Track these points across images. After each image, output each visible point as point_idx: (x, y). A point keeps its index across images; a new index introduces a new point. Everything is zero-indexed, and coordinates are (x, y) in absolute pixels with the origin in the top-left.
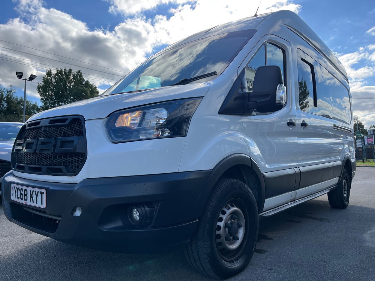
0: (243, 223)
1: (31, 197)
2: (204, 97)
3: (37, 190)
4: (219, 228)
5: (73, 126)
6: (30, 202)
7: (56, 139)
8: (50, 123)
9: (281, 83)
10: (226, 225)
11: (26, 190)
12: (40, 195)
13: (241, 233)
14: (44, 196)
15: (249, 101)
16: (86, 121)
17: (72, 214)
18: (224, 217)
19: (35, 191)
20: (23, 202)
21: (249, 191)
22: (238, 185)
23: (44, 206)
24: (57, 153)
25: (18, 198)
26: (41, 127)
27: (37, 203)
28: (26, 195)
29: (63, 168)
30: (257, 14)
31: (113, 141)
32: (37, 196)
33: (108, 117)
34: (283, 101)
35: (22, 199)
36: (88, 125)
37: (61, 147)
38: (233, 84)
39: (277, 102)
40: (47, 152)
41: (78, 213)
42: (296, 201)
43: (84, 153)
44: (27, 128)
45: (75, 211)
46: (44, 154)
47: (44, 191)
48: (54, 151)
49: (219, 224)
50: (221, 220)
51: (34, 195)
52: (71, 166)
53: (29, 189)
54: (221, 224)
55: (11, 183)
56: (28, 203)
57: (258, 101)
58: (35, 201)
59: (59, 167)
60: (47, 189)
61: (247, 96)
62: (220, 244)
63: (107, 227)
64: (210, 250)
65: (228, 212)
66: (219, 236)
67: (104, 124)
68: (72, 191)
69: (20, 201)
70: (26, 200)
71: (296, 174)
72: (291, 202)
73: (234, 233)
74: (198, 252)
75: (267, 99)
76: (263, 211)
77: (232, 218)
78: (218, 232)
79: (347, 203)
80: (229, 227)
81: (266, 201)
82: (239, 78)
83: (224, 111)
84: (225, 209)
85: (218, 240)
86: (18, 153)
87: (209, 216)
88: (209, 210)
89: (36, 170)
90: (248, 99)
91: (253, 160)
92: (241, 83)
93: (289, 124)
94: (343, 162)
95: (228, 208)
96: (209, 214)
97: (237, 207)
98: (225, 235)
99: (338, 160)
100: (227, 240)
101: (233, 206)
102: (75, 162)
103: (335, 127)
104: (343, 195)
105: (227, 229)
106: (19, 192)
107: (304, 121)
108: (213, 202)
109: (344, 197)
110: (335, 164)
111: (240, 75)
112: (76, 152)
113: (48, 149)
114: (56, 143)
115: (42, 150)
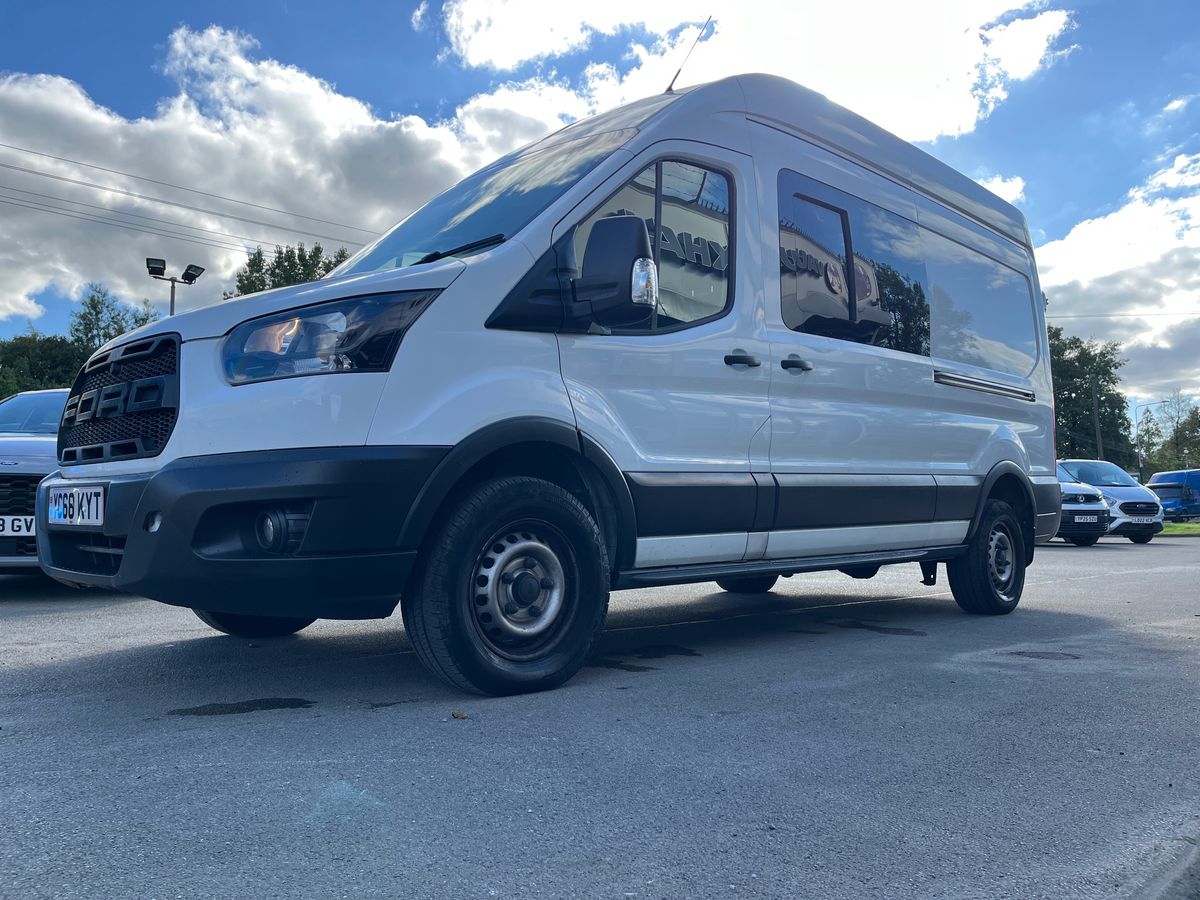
0: (559, 580)
1: (80, 506)
2: (443, 289)
3: (90, 491)
4: (484, 580)
6: (79, 518)
7: (130, 384)
8: (125, 353)
9: (645, 256)
10: (503, 578)
11: (72, 495)
12: (94, 499)
13: (552, 603)
14: (101, 499)
15: (575, 300)
16: (184, 342)
17: (146, 527)
18: (500, 559)
19: (87, 494)
20: (67, 521)
21: (576, 509)
22: (540, 490)
23: (100, 522)
24: (131, 415)
25: (60, 517)
26: (109, 365)
27: (89, 518)
28: (71, 506)
29: (138, 441)
30: (674, 88)
31: (232, 381)
32: (89, 502)
33: (227, 333)
34: (652, 297)
35: (65, 516)
36: (185, 351)
37: (138, 399)
38: (534, 262)
39: (635, 300)
40: (116, 414)
41: (156, 527)
43: (175, 409)
44: (87, 370)
45: (153, 523)
46: (110, 419)
47: (100, 490)
48: (125, 410)
49: (484, 572)
50: (490, 563)
51: (85, 502)
52: (154, 439)
53: (76, 492)
54: (491, 573)
55: (48, 488)
56: (78, 521)
57: (594, 299)
58: (86, 515)
59: (132, 441)
60: (106, 487)
61: (570, 287)
62: (488, 617)
63: (210, 552)
64: (448, 621)
65: (511, 549)
66: (484, 599)
67: (219, 349)
68: (147, 482)
69: (62, 521)
70: (71, 517)
71: (757, 489)
72: (749, 561)
73: (526, 598)
74: (424, 626)
75: (613, 293)
76: (637, 566)
77: (526, 565)
78: (481, 591)
79: (1011, 599)
80: (516, 583)
81: (640, 540)
82: (553, 247)
83: (501, 320)
84: (504, 542)
85: (482, 609)
86: (71, 428)
87: (449, 547)
88: (451, 533)
89: (94, 455)
90: (571, 296)
91: (586, 436)
92: (556, 258)
93: (729, 360)
94: (983, 480)
95: (513, 541)
96: (448, 544)
97: (542, 542)
98: (504, 601)
99: (960, 473)
100: (508, 611)
101: (529, 538)
102: (162, 429)
103: (942, 380)
104: (992, 574)
105: (510, 588)
106: (61, 502)
107: (797, 356)
108: (462, 519)
109: (995, 581)
110: (943, 481)
111: (558, 241)
112: (163, 406)
113: (114, 409)
114: (129, 392)
115: (106, 410)
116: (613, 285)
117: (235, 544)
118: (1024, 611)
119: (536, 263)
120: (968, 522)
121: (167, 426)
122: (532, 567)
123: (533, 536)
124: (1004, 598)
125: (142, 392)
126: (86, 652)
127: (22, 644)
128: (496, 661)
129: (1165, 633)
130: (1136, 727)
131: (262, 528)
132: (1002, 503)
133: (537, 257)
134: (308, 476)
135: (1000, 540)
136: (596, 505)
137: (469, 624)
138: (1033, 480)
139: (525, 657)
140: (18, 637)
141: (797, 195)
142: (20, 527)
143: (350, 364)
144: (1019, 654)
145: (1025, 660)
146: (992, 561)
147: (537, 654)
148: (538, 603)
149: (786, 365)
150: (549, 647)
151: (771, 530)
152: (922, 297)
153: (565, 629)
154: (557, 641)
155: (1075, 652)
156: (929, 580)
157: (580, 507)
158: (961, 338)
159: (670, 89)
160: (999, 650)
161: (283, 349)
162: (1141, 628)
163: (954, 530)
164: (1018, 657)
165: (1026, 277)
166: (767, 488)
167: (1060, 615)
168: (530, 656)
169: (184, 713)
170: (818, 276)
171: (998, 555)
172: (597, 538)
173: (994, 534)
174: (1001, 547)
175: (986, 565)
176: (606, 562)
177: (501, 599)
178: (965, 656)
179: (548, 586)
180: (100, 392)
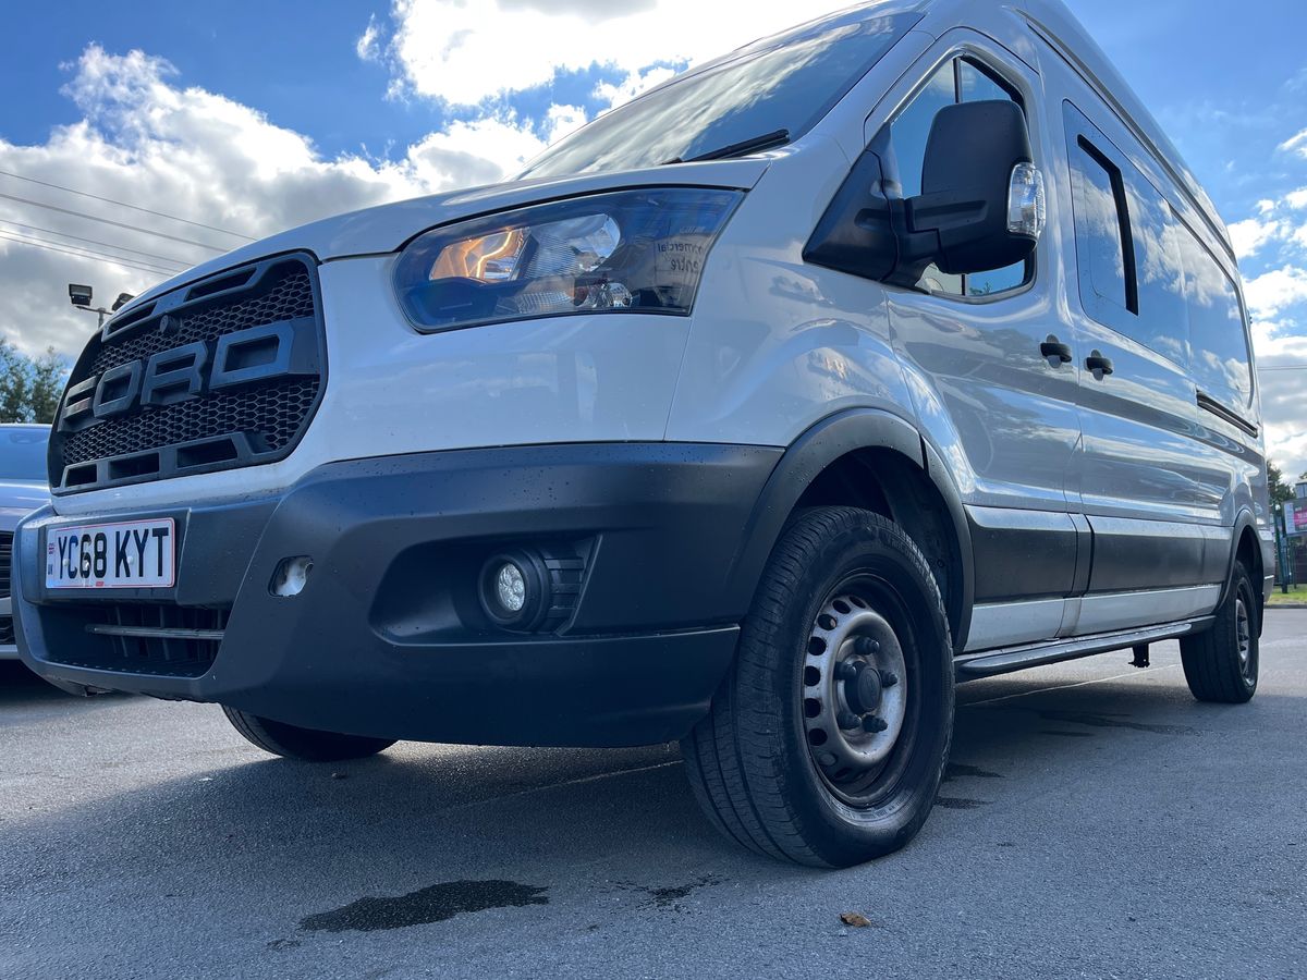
0: (898, 669)
1: (121, 556)
2: (749, 189)
3: (141, 527)
4: (813, 676)
5: (272, 296)
6: (118, 575)
7: (211, 346)
8: (189, 298)
9: (1025, 160)
10: (838, 671)
11: (101, 537)
12: (152, 542)
13: (893, 707)
14: (169, 541)
15: (910, 230)
16: (321, 263)
17: (273, 586)
18: (831, 640)
19: (136, 532)
20: (92, 582)
22: (877, 528)
23: (167, 580)
24: (214, 396)
25: (72, 575)
26: (159, 319)
27: (141, 575)
28: (101, 555)
29: (238, 438)
31: (421, 326)
32: (141, 548)
33: (401, 249)
34: (1032, 224)
35: (86, 574)
36: (329, 276)
37: (230, 366)
38: (848, 168)
39: (1012, 228)
40: (180, 397)
41: (293, 586)
42: (1080, 639)
43: (317, 377)
44: (106, 337)
45: (285, 579)
46: (166, 407)
47: (169, 524)
48: (205, 385)
49: (812, 660)
50: (818, 647)
51: (131, 548)
52: (267, 432)
53: (110, 531)
54: (822, 662)
55: (43, 531)
56: (110, 581)
57: (944, 227)
58: (134, 570)
59: (223, 437)
60: (178, 518)
61: (903, 210)
62: (820, 736)
63: (405, 630)
64: (783, 748)
65: (845, 623)
66: (813, 707)
67: (389, 274)
68: (274, 505)
69: (78, 583)
70: (100, 574)
71: (1076, 538)
72: (1063, 638)
73: (867, 703)
74: (738, 754)
75: (982, 216)
76: (969, 647)
77: (858, 649)
78: (810, 692)
79: (1253, 683)
80: (848, 678)
81: (975, 608)
82: (868, 152)
83: (820, 254)
84: (833, 612)
85: (816, 723)
87: (778, 620)
88: (778, 598)
90: (904, 224)
91: (928, 444)
92: (879, 164)
93: (1045, 350)
95: (843, 609)
96: (775, 614)
97: (877, 610)
98: (836, 709)
99: (1215, 523)
100: (845, 725)
101: (862, 605)
102: (283, 415)
104: (1237, 649)
105: (842, 684)
106: (76, 550)
107: (1100, 353)
108: (792, 574)
109: (1241, 660)
111: (872, 141)
112: (290, 373)
113: (183, 386)
114: (211, 356)
115: (162, 392)
116: (978, 205)
119: (852, 169)
120: (1220, 587)
121: (294, 409)
122: (864, 652)
123: (867, 601)
125: (242, 353)
131: (493, 587)
132: (1242, 565)
133: (852, 163)
137: (804, 749)
138: (1260, 535)
139: (866, 798)
143: (625, 300)
146: (1237, 635)
149: (1090, 364)
150: (891, 781)
166: (1084, 538)
168: (871, 796)
179: (885, 684)
180: (145, 363)
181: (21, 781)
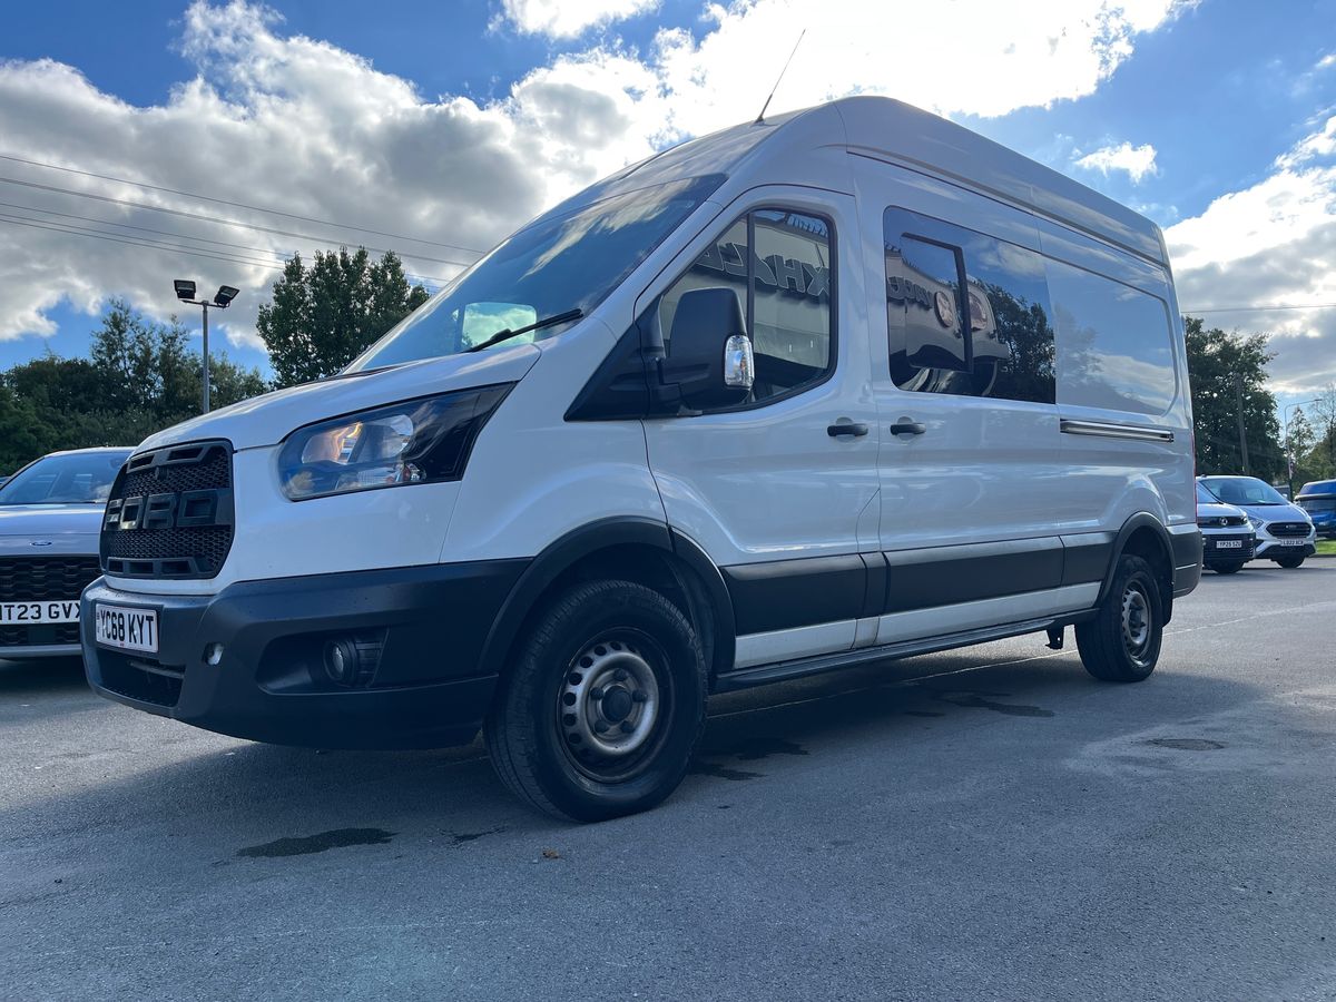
0: (652, 691)
1: (131, 630)
2: (517, 382)
3: (141, 613)
4: (571, 699)
5: (213, 464)
6: (130, 641)
7: (179, 495)
8: (171, 458)
9: (739, 333)
10: (592, 694)
11: (121, 615)
12: (146, 623)
14: (154, 624)
15: (662, 383)
16: (236, 452)
17: (206, 658)
18: (587, 674)
19: (138, 616)
20: (117, 643)
21: (669, 613)
23: (154, 648)
24: (182, 529)
25: (109, 637)
26: (154, 468)
27: (141, 643)
28: (122, 627)
29: (191, 561)
31: (291, 496)
32: (141, 626)
33: (283, 441)
34: (747, 378)
35: (115, 638)
36: (238, 462)
37: (188, 514)
38: (615, 342)
39: (729, 382)
41: (216, 658)
42: (887, 647)
43: (229, 526)
44: (129, 471)
45: (213, 654)
46: (159, 531)
47: (153, 614)
48: (175, 524)
49: (572, 689)
50: (577, 679)
51: (136, 625)
52: (208, 557)
53: (126, 612)
54: (579, 690)
55: (94, 602)
56: (127, 644)
57: (683, 381)
58: (138, 639)
59: (184, 559)
60: (158, 609)
61: (655, 368)
62: (577, 737)
63: (276, 686)
64: (535, 747)
65: (599, 662)
66: (572, 719)
67: (275, 459)
68: (201, 610)
69: (111, 642)
70: (122, 639)
71: (866, 571)
72: (858, 649)
73: (617, 713)
74: (509, 753)
75: (707, 374)
76: (736, 666)
77: (615, 678)
78: (569, 710)
79: (1146, 664)
80: (607, 698)
81: (740, 640)
82: (636, 324)
83: (582, 410)
84: (592, 655)
85: (570, 730)
86: (114, 533)
87: (533, 667)
88: (534, 652)
89: (143, 570)
90: (657, 379)
91: (677, 532)
92: (638, 336)
93: (833, 431)
94: (1115, 536)
95: (602, 652)
96: (532, 663)
97: (633, 651)
98: (594, 720)
99: (1090, 529)
100: (598, 730)
101: (618, 648)
102: (216, 547)
103: (1069, 429)
104: (1126, 638)
105: (600, 703)
106: (110, 621)
107: (908, 419)
108: (546, 635)
109: (1128, 645)
110: (1070, 541)
111: (641, 315)
112: (217, 523)
113: (163, 521)
114: (178, 504)
115: (153, 522)
116: (703, 367)
117: (303, 677)
118: (1162, 675)
119: (618, 343)
120: (1099, 584)
121: (222, 544)
122: (623, 679)
123: (623, 645)
124: (1139, 663)
125: (193, 506)
126: (141, 767)
127: (70, 755)
128: (587, 783)
129: (1318, 706)
130: (1285, 853)
131: (331, 658)
132: (1136, 559)
133: (619, 335)
134: (376, 602)
135: (1135, 599)
136: (690, 601)
137: (557, 748)
138: (1171, 529)
139: (617, 777)
140: (66, 745)
141: (906, 235)
142: (57, 613)
143: (419, 474)
144: (1157, 742)
145: (1165, 752)
146: (1125, 624)
147: (631, 773)
148: (630, 718)
149: (896, 430)
150: (643, 766)
151: (882, 613)
152: (1043, 320)
153: (661, 744)
154: (652, 757)
155: (1217, 737)
156: (1056, 643)
157: (673, 610)
158: (1084, 360)
159: (760, 119)
160: (1136, 736)
161: (343, 455)
162: (1290, 698)
163: (1084, 594)
164: (1156, 748)
165: (1164, 301)
166: (876, 570)
167: (1201, 680)
168: (624, 776)
169: (254, 852)
170: (927, 308)
171: (1132, 616)
172: (693, 644)
173: (1128, 594)
174: (1135, 608)
175: (1120, 629)
176: (702, 667)
177: (590, 716)
178: (1095, 748)
179: (640, 699)
180: (146, 498)
181: (105, 756)
